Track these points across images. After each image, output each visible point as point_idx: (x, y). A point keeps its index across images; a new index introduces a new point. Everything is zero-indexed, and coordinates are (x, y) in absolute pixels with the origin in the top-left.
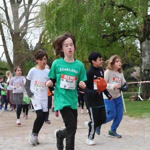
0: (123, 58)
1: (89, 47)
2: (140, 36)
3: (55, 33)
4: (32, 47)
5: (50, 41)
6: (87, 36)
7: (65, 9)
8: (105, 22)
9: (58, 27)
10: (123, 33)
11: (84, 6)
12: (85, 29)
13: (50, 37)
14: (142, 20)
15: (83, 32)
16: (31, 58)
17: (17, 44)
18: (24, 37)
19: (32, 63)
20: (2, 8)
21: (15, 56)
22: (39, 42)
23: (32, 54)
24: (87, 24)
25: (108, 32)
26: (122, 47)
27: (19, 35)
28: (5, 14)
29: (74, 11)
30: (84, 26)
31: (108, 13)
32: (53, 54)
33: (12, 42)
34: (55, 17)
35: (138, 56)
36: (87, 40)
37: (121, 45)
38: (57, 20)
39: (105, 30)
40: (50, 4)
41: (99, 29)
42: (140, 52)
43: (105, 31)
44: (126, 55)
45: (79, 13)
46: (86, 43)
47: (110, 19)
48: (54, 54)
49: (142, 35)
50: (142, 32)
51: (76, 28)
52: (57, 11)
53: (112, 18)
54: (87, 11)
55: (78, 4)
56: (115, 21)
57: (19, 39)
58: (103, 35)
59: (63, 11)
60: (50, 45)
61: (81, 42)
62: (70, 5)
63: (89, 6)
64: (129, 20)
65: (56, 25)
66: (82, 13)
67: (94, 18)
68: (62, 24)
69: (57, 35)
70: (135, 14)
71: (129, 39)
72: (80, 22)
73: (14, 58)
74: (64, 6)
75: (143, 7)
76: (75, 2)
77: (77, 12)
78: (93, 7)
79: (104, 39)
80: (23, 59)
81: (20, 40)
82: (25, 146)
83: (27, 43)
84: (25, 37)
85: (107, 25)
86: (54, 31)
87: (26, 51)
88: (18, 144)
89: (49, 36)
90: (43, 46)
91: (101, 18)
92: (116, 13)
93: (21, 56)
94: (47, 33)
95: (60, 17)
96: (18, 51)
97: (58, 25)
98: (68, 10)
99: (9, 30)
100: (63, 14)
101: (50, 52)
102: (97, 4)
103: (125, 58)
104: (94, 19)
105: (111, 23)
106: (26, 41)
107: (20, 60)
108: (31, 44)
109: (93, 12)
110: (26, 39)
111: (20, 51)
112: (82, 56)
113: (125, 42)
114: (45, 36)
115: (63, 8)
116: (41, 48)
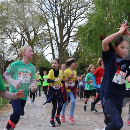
3: (87, 46)
4: (71, 55)
7: (95, 29)
9: (89, 42)
11: (108, 28)
13: (84, 49)
17: (61, 53)
18: (66, 48)
20: (53, 29)
22: (76, 51)
27: (63, 47)
28: (54, 32)
29: (101, 31)
33: (58, 51)
34: (88, 35)
38: (89, 37)
40: (84, 26)
45: (104, 33)
52: (90, 31)
54: (110, 31)
55: (104, 27)
59: (94, 31)
62: (98, 27)
63: (111, 28)
65: (88, 41)
66: (107, 32)
68: (92, 40)
76: (102, 25)
78: (114, 29)
81: (64, 50)
83: (68, 52)
86: (87, 44)
87: (67, 57)
89: (83, 47)
90: (79, 54)
93: (63, 60)
94: (82, 45)
95: (91, 35)
96: (61, 57)
97: (90, 41)
98: (97, 31)
99: (56, 43)
100: (93, 33)
101: (83, 59)
102: (117, 27)
108: (70, 53)
111: (63, 57)
114: (80, 48)
115: (93, 29)
116: (78, 56)
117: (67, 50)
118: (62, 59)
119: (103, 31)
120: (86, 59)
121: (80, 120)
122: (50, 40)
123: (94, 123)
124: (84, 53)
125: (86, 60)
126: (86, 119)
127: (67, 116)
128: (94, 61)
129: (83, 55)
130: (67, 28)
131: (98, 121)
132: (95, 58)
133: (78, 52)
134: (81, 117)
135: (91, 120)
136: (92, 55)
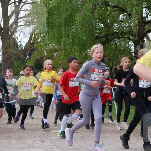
0: (116, 61)
1: (81, 48)
2: (134, 39)
4: (22, 46)
5: (41, 40)
7: (57, 7)
8: (99, 23)
9: (49, 26)
10: (117, 35)
11: (76, 5)
12: (77, 29)
13: (41, 37)
14: (137, 21)
15: (75, 33)
16: (20, 58)
17: (6, 43)
18: (13, 35)
19: (21, 62)
21: (3, 56)
22: (29, 41)
23: (22, 53)
24: (78, 24)
25: (102, 33)
26: (115, 49)
27: (8, 33)
31: (102, 13)
32: (43, 54)
34: (46, 15)
35: (132, 59)
36: (79, 40)
37: (114, 47)
38: (48, 18)
39: (98, 31)
40: (41, 1)
42: (134, 55)
44: (119, 57)
45: (71, 12)
46: (78, 44)
47: (103, 20)
49: (136, 37)
50: (137, 34)
51: (68, 28)
52: (49, 10)
53: (106, 19)
54: (80, 10)
56: (108, 21)
57: (8, 37)
58: (95, 36)
59: (55, 10)
61: (73, 43)
62: (62, 4)
63: (82, 6)
64: (123, 21)
65: (47, 24)
66: (75, 12)
68: (54, 24)
69: (47, 34)
70: (129, 15)
71: (123, 41)
72: (73, 22)
73: (2, 57)
74: (57, 5)
75: (138, 8)
78: (86, 7)
79: (97, 40)
80: (12, 58)
81: (9, 39)
82: (12, 149)
83: (16, 42)
84: (15, 35)
85: (100, 26)
87: (15, 50)
88: (4, 148)
89: (39, 35)
90: (33, 45)
92: (110, 13)
93: (10, 55)
95: (51, 16)
96: (6, 50)
97: (50, 24)
98: (60, 9)
100: (55, 13)
101: (40, 52)
102: (90, 4)
103: (118, 61)
105: (105, 23)
107: (8, 59)
108: (20, 43)
109: (86, 12)
111: (9, 50)
113: (118, 44)
114: (36, 35)
115: (55, 6)
116: (32, 48)
117: (15, 39)
118: (7, 53)
119: (69, 10)
121: (35, 145)
123: (56, 149)
124: (42, 43)
125: (45, 54)
126: (43, 143)
127: (14, 141)
129: (40, 47)
130: (14, 3)
131: (62, 147)
132: (58, 51)
133: (32, 42)
134: (36, 141)
135: (52, 144)
136: (54, 46)
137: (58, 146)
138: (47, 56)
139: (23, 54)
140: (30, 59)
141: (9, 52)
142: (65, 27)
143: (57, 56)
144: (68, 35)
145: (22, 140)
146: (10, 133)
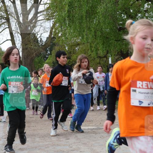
1: (104, 41)
3: (66, 26)
4: (42, 41)
5: (62, 34)
6: (102, 29)
8: (122, 13)
12: (99, 21)
13: (62, 31)
15: (97, 25)
16: (41, 54)
17: (26, 38)
19: (43, 58)
21: (23, 52)
22: (49, 36)
23: (42, 49)
24: (101, 16)
28: (12, 5)
29: (87, 2)
30: (99, 18)
31: (125, 3)
34: (67, 8)
36: (102, 33)
38: (69, 11)
41: (114, 21)
43: (121, 24)
45: (92, 4)
46: (100, 37)
47: (126, 10)
48: (66, 49)
51: (89, 20)
52: (70, 2)
53: (129, 9)
54: (102, 1)
56: (132, 12)
58: (118, 28)
59: (76, 2)
60: (61, 39)
61: (95, 36)
64: (148, 11)
65: (68, 17)
66: (96, 4)
67: (110, 9)
68: (75, 16)
69: (69, 28)
72: (94, 14)
73: (22, 54)
77: (90, 3)
79: (120, 32)
80: (32, 54)
81: (29, 34)
82: (36, 148)
83: (36, 37)
84: (35, 30)
85: (123, 17)
86: (66, 24)
87: (35, 45)
88: (28, 146)
89: (60, 29)
90: (54, 40)
91: (117, 10)
92: (133, 3)
93: (30, 51)
94: (58, 26)
95: (72, 9)
96: (27, 46)
97: (71, 18)
98: (80, 1)
100: (75, 6)
101: (62, 47)
104: (109, 11)
105: (128, 14)
106: (36, 35)
107: (29, 55)
108: (41, 38)
109: (108, 3)
110: (35, 33)
111: (29, 46)
112: (96, 51)
114: (56, 29)
116: (52, 42)
117: (34, 35)
120: (65, 47)
121: (60, 142)
122: (5, 18)
123: (81, 146)
125: (67, 48)
126: (68, 140)
127: (38, 139)
128: (78, 49)
129: (61, 42)
131: (87, 143)
132: (80, 45)
133: (53, 37)
134: (61, 138)
135: (78, 141)
136: (76, 40)
137: (83, 143)
138: (68, 50)
139: (44, 50)
140: (51, 54)
141: (29, 48)
142: (87, 20)
143: (79, 51)
144: (89, 28)
145: (46, 138)
146: (33, 131)
